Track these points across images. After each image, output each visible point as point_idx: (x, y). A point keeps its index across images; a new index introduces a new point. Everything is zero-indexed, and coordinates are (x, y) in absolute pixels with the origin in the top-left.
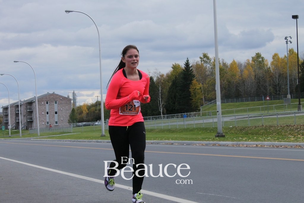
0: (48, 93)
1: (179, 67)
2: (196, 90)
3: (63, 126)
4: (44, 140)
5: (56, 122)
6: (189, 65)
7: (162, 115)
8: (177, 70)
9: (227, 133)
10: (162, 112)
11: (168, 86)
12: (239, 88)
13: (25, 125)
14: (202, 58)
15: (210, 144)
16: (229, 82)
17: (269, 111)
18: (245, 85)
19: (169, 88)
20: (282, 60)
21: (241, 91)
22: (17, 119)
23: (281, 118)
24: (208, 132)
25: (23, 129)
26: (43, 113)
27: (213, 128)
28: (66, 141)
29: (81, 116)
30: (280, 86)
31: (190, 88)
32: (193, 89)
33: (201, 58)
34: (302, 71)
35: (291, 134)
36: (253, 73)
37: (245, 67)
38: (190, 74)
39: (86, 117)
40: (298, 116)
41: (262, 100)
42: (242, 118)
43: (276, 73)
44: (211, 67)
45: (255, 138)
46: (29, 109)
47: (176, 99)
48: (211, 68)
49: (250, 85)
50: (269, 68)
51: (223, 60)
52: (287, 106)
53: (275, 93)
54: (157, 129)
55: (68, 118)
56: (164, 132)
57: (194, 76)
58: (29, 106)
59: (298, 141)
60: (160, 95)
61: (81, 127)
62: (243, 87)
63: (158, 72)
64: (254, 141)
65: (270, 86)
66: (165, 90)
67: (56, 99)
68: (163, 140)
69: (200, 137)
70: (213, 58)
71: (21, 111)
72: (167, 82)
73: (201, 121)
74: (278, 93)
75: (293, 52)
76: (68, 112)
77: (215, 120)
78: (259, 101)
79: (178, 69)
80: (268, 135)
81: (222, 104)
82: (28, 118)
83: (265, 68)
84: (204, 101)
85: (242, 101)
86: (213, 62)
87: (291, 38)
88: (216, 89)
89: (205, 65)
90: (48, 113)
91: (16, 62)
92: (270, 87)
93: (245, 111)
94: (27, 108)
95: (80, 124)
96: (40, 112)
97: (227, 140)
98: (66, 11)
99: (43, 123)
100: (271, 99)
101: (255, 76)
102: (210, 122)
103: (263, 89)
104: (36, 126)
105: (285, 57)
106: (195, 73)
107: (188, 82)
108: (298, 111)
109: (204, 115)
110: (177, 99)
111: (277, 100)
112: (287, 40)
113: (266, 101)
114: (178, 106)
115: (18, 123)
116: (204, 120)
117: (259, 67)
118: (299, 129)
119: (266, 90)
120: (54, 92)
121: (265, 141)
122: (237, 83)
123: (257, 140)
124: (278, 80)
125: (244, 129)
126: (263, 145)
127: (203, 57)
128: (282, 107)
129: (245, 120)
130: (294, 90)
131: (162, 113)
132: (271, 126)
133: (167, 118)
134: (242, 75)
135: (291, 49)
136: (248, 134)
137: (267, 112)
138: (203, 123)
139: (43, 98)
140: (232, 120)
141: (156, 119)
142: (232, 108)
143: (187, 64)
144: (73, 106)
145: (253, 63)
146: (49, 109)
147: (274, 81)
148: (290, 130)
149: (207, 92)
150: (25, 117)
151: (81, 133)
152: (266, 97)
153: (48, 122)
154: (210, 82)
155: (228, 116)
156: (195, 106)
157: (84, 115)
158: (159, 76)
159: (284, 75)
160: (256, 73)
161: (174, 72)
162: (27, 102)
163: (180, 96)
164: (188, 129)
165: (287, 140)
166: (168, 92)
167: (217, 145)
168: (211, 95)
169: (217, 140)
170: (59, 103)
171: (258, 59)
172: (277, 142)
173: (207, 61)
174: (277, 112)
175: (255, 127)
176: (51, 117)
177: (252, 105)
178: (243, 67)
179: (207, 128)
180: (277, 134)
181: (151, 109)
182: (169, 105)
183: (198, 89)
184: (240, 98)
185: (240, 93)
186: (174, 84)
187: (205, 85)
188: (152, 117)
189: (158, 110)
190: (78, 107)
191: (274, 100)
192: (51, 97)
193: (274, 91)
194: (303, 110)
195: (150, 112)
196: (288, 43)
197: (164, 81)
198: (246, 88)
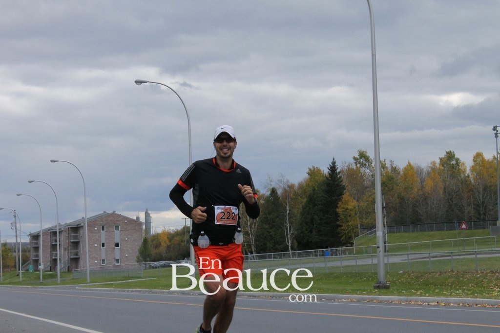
0: (105, 212)
1: (320, 173)
2: (348, 211)
3: (128, 267)
4: (97, 290)
5: (117, 261)
6: (336, 170)
7: (290, 252)
8: (316, 178)
9: (394, 282)
10: (290, 245)
11: (301, 204)
12: (417, 209)
13: (65, 264)
14: (357, 159)
15: (363, 299)
16: (402, 199)
17: (466, 248)
18: (427, 203)
19: (303, 207)
20: (489, 163)
21: (422, 214)
22: (54, 255)
23: (483, 258)
25: (62, 271)
26: (96, 245)
27: (372, 273)
28: (132, 291)
29: (157, 250)
30: (486, 207)
31: (337, 207)
32: (344, 208)
33: (355, 158)
35: (497, 285)
36: (441, 184)
37: (428, 173)
38: (338, 185)
39: (166, 252)
41: (454, 229)
42: (421, 258)
43: (478, 184)
44: (371, 173)
45: (437, 291)
46: (74, 239)
47: (313, 226)
48: (372, 175)
49: (436, 203)
50: (468, 176)
51: (392, 162)
52: (496, 240)
53: (478, 219)
54: (280, 274)
55: (136, 253)
57: (344, 188)
58: (74, 233)
60: (288, 218)
61: (157, 269)
62: (424, 207)
63: (285, 181)
64: (434, 296)
65: (469, 205)
66: (295, 211)
67: (118, 222)
68: (289, 292)
69: (349, 288)
71: (61, 241)
72: (299, 198)
73: (353, 263)
74: (482, 217)
76: (136, 244)
77: (375, 261)
78: (450, 230)
79: (317, 176)
80: (460, 287)
81: (390, 234)
82: (71, 252)
83: (460, 176)
84: (359, 228)
85: (423, 230)
86: (375, 165)
88: (376, 211)
89: (362, 170)
90: (103, 245)
91: (54, 161)
92: (470, 208)
93: (427, 246)
94: (71, 236)
95: (156, 263)
96: (91, 243)
97: (392, 294)
98: (136, 82)
99: (96, 262)
100: (469, 228)
101: (445, 188)
102: (368, 263)
103: (457, 211)
104: (85, 266)
105: (494, 158)
106: (345, 182)
107: (334, 198)
109: (359, 252)
110: (315, 225)
111: (480, 229)
112: (497, 131)
113: (460, 231)
114: (316, 237)
115: (55, 260)
116: (358, 261)
117: (452, 174)
119: (463, 213)
120: (114, 212)
121: (451, 295)
122: (414, 200)
123: (438, 295)
124: (482, 197)
125: (422, 276)
126: (448, 303)
127: (358, 157)
128: (488, 242)
129: (424, 261)
131: (290, 248)
132: (465, 272)
133: (300, 255)
134: (422, 187)
136: (427, 285)
137: (463, 248)
138: (355, 266)
139: (96, 220)
140: (403, 261)
141: (281, 257)
142: (405, 242)
143: (333, 169)
144: (146, 235)
145: (442, 168)
146: (106, 239)
147: (476, 198)
148: (497, 279)
149: (365, 214)
150: (67, 251)
151: (158, 278)
152: (460, 224)
153: (103, 261)
154: (371, 199)
155: (399, 255)
156: (346, 237)
157: (163, 249)
158: (287, 186)
159: (492, 188)
160: (446, 184)
161: (311, 181)
162: (71, 226)
163: (321, 219)
164: (332, 274)
165: (487, 295)
166: (301, 213)
167: (375, 301)
168: (372, 220)
169: (375, 294)
170: (123, 229)
171: (450, 161)
172: (471, 298)
173: (365, 164)
174: (479, 249)
175: (440, 272)
176: (109, 252)
177: (438, 236)
178: (424, 174)
179: (362, 273)
180: (476, 285)
181: (273, 241)
182: (302, 235)
183: (351, 210)
184: (419, 226)
185: (420, 217)
186: (311, 200)
187: (362, 204)
188: (274, 255)
189: (284, 243)
190: (154, 236)
191: (476, 229)
192: (110, 219)
193: (476, 214)
195: (271, 246)
196: (498, 137)
197: (294, 195)
198: (429, 208)
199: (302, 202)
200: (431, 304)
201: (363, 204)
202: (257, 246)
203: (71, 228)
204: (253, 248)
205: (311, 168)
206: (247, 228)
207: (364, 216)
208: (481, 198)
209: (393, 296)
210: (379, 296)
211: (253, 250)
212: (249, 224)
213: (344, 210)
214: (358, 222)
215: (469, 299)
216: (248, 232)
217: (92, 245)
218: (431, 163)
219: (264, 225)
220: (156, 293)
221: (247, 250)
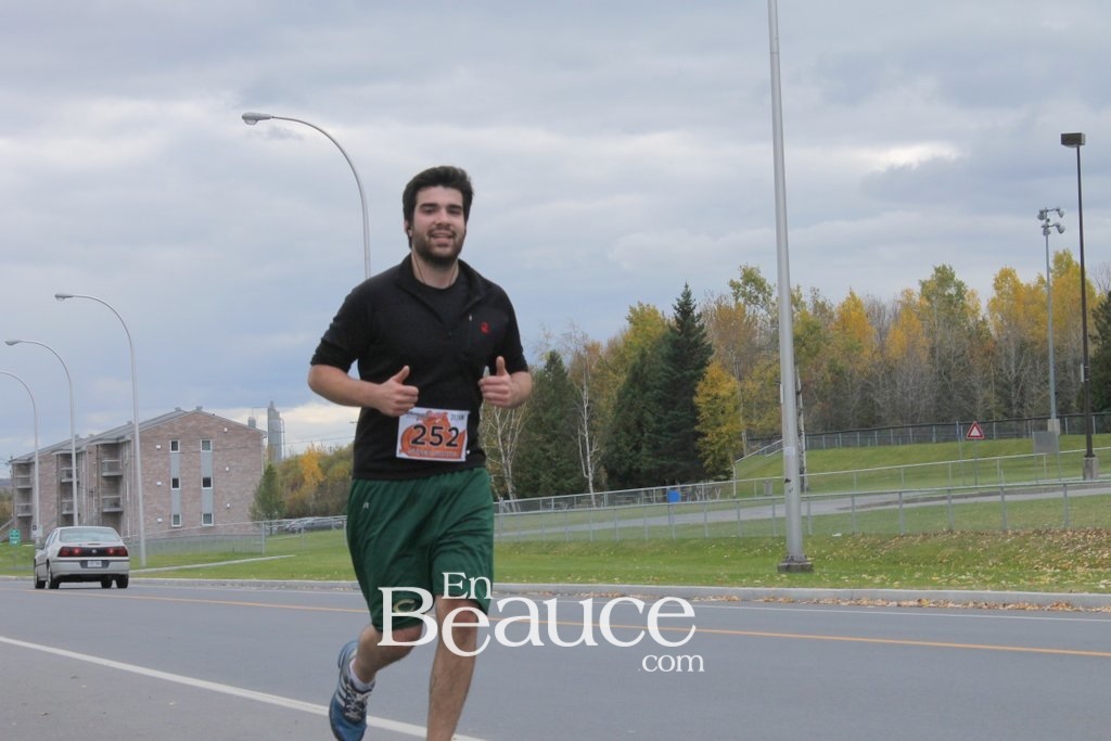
0: (178, 410)
1: (656, 318)
2: (718, 401)
3: (233, 531)
4: (163, 583)
5: (208, 517)
6: (691, 311)
7: (592, 493)
8: (648, 328)
9: (822, 557)
10: (591, 479)
11: (614, 387)
12: (872, 395)
14: (739, 286)
15: (756, 596)
16: (839, 373)
17: (980, 480)
18: (894, 383)
19: (619, 394)
20: (1030, 291)
21: (882, 406)
22: (66, 506)
23: (1017, 503)
24: (756, 555)
26: (159, 483)
27: (773, 538)
28: (242, 585)
29: (296, 494)
30: (1023, 388)
31: (695, 393)
32: (708, 395)
33: (733, 285)
34: (1100, 331)
35: (1050, 561)
36: (924, 339)
37: (896, 316)
38: (696, 344)
39: (317, 499)
40: (1080, 498)
41: (952, 438)
42: (882, 504)
43: (1007, 339)
44: (769, 317)
45: (917, 575)
46: (110, 470)
47: (643, 435)
48: (772, 321)
49: (914, 383)
50: (984, 322)
51: (815, 291)
52: (1045, 462)
53: (1005, 414)
54: (570, 542)
55: (249, 500)
56: (598, 554)
57: (709, 351)
58: (111, 457)
60: (586, 418)
61: (296, 536)
62: (887, 392)
63: (579, 336)
64: (911, 586)
65: (986, 386)
66: (602, 402)
67: (207, 432)
68: (591, 583)
69: (723, 571)
70: (778, 285)
71: (81, 474)
72: (610, 373)
73: (731, 516)
74: (1015, 411)
75: (1069, 263)
76: (250, 479)
77: (780, 512)
78: (946, 440)
79: (651, 326)
80: (968, 566)
81: (812, 452)
82: (103, 500)
83: (967, 323)
84: (744, 439)
85: (884, 442)
86: (777, 299)
87: (1061, 216)
88: (782, 401)
89: (750, 310)
90: (175, 483)
91: (64, 297)
92: (986, 393)
93: (894, 478)
94: (102, 463)
95: (296, 523)
96: (148, 480)
97: (819, 583)
98: (246, 118)
99: (160, 520)
100: (987, 436)
101: (933, 350)
102: (766, 517)
103: (961, 398)
104: (135, 531)
105: (1041, 280)
106: (712, 338)
107: (687, 373)
108: (1085, 479)
109: (745, 492)
110: (646, 434)
111: (1012, 438)
113: (968, 442)
114: (650, 459)
115: (69, 518)
116: (742, 511)
117: (948, 318)
118: (1082, 544)
119: (973, 401)
120: (199, 408)
121: (949, 585)
122: (866, 375)
123: (919, 583)
124: (1017, 366)
125: (883, 543)
126: (942, 601)
127: (741, 282)
128: (1030, 466)
129: (889, 510)
130: (1074, 404)
131: (591, 484)
132: (979, 534)
133: (612, 501)
134: (882, 348)
135: (1061, 252)
136: (896, 563)
137: (973, 481)
138: (736, 523)
139: (158, 428)
140: (842, 512)
141: (571, 505)
142: (846, 469)
143: (685, 309)
144: (270, 459)
145: (927, 304)
146: (181, 469)
147: (1001, 370)
148: (1048, 548)
149: (758, 409)
150: (95, 498)
151: (299, 555)
152: (967, 426)
153: (177, 517)
154: (770, 374)
155: (832, 497)
156: (714, 459)
157: (308, 491)
158: (583, 349)
159: (1037, 347)
160: (934, 339)
161: (636, 335)
162: (102, 442)
163: (659, 421)
164: (683, 541)
165: (1028, 583)
166: (615, 407)
167: (780, 600)
168: (773, 421)
169: (781, 583)
170: (219, 447)
171: (943, 290)
172: (992, 589)
173: (757, 297)
174: (1008, 482)
175: (925, 535)
176: (190, 499)
177: (919, 454)
178: (887, 318)
179: (752, 538)
180: (1003, 561)
181: (554, 470)
182: (616, 455)
183: (726, 399)
184: (876, 432)
185: (877, 414)
186: (638, 378)
187: (750, 385)
188: (556, 500)
189: (579, 474)
190: (288, 462)
191: (1002, 438)
192: (190, 424)
193: (1002, 405)
194: (1100, 476)
195: (550, 480)
196: (1049, 233)
197: (599, 367)
198: (899, 394)
199: (618, 383)
200: (904, 603)
201: (753, 386)
202: (518, 482)
203: (104, 445)
204: (510, 486)
205: (636, 306)
206: (495, 442)
207: (755, 412)
208: (1013, 370)
209: (820, 587)
210: (791, 589)
211: (510, 491)
212: (499, 432)
213: (709, 399)
214: (741, 425)
215: (989, 591)
216: (497, 450)
217: (151, 483)
218: (903, 293)
219: (533, 434)
220: (296, 588)
221: (496, 491)
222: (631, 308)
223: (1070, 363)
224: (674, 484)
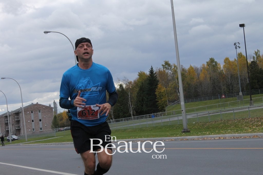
0: (32, 103)
1: (145, 75)
2: (161, 93)
3: (47, 132)
4: (32, 145)
5: (41, 129)
6: (153, 72)
7: (132, 117)
9: (191, 128)
10: (132, 114)
12: (197, 90)
13: (13, 133)
15: (178, 139)
16: (189, 85)
17: (225, 108)
18: (202, 86)
19: (137, 93)
20: (233, 63)
21: (199, 92)
22: (7, 128)
24: (175, 129)
26: (29, 121)
27: (178, 125)
28: (51, 144)
29: (62, 122)
30: (232, 85)
31: (155, 92)
32: (159, 92)
33: (163, 65)
34: (250, 71)
35: (246, 126)
36: (208, 75)
37: (201, 70)
38: (155, 80)
39: (67, 122)
41: (218, 98)
43: (228, 74)
44: (172, 72)
45: (217, 131)
46: (17, 119)
49: (207, 86)
50: (222, 70)
51: (182, 66)
53: (228, 92)
54: (129, 129)
55: (51, 124)
56: (136, 131)
57: (158, 81)
58: (17, 116)
59: (255, 132)
60: (130, 99)
61: (63, 132)
62: (200, 88)
63: (127, 80)
64: (216, 134)
65: (224, 85)
66: (133, 95)
67: (40, 108)
68: (137, 138)
69: (168, 133)
70: (173, 65)
71: (10, 120)
72: (135, 88)
74: (231, 91)
75: (242, 55)
76: (50, 119)
77: (180, 118)
78: (215, 99)
79: (143, 76)
80: (227, 128)
81: (186, 104)
82: (16, 126)
83: (218, 71)
84: (168, 102)
85: (201, 100)
86: (173, 68)
87: (239, 44)
89: (167, 71)
90: (33, 121)
91: (3, 78)
92: (224, 87)
93: (204, 109)
94: (15, 117)
95: (62, 129)
96: (26, 121)
97: (193, 135)
98: (45, 32)
99: (30, 130)
100: (226, 97)
101: (210, 78)
102: (175, 120)
103: (218, 89)
104: (24, 133)
105: (235, 60)
106: (158, 78)
107: (153, 87)
108: (250, 106)
109: (168, 115)
110: (144, 102)
111: (231, 97)
112: (236, 45)
113: (221, 99)
114: (146, 108)
115: (8, 131)
116: (170, 118)
117: (214, 70)
118: (254, 121)
119: (221, 90)
120: (37, 103)
121: (226, 133)
122: (195, 85)
123: (219, 133)
124: (231, 80)
125: (205, 124)
126: (225, 137)
127: (164, 65)
128: (236, 104)
129: (204, 116)
130: (245, 89)
131: (132, 115)
132: (228, 120)
133: (137, 119)
134: (199, 77)
135: (239, 53)
136: (209, 129)
137: (224, 108)
138: (169, 121)
139: (28, 108)
140: (193, 117)
141: (127, 120)
142: (192, 107)
143: (152, 72)
144: (55, 114)
145: (208, 67)
146: (34, 117)
147: (227, 82)
148: (246, 123)
150: (14, 126)
151: (64, 136)
152: (221, 95)
153: (34, 129)
154: (173, 86)
155: (190, 114)
156: (161, 107)
157: (64, 121)
158: (128, 83)
159: (235, 76)
160: (211, 75)
161: (140, 79)
162: (15, 112)
163: (148, 99)
164: (157, 127)
165: (246, 132)
166: (136, 96)
167: (184, 139)
168: (174, 97)
169: (184, 135)
170: (42, 112)
171: (212, 63)
172: (237, 134)
173: (169, 68)
175: (215, 121)
176: (36, 125)
177: (210, 103)
178: (199, 71)
179: (173, 125)
180: (235, 126)
181: (123, 112)
182: (138, 108)
183: (163, 93)
184: (199, 98)
185: (198, 94)
186: (142, 89)
187: (168, 89)
188: (124, 119)
189: (129, 112)
190: (59, 114)
191: (228, 98)
192: (35, 107)
193: (228, 90)
194: (254, 105)
195: (122, 114)
196: (237, 48)
197: (132, 87)
198: (203, 89)
199: (136, 90)
200: (215, 138)
201: (169, 89)
202: (115, 116)
203: (15, 113)
204: (113, 117)
205: (140, 72)
207: (170, 95)
209: (194, 136)
210: (187, 137)
213: (159, 93)
214: (167, 99)
217: (27, 121)
218: (202, 65)
220: (64, 144)
221: (109, 118)
222: (139, 72)
223: (243, 79)
224: (152, 114)
